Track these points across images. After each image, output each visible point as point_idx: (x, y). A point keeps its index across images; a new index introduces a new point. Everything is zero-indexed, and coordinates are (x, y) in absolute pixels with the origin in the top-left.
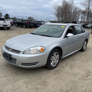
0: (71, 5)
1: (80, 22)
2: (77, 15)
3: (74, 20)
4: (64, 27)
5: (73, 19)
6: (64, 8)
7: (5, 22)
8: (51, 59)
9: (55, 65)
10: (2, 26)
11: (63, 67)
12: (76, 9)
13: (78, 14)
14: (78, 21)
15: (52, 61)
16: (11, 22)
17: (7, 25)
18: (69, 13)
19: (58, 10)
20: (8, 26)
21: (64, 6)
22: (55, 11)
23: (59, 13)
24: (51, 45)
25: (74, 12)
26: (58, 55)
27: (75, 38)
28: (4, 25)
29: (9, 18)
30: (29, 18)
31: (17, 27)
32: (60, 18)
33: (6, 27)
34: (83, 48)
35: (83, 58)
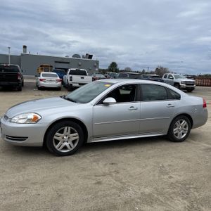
4: (109, 85)
7: (83, 78)
9: (68, 151)
15: (60, 142)
26: (77, 134)
27: (132, 107)
28: (80, 84)
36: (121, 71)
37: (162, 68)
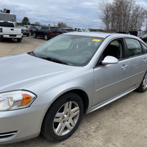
0: (128, 3)
1: (144, 32)
2: (139, 20)
3: (134, 29)
4: (99, 41)
5: (132, 26)
6: (117, 8)
7: (13, 30)
8: (56, 120)
9: (68, 131)
10: (8, 36)
11: (89, 135)
12: (137, 8)
13: (142, 17)
14: (140, 30)
15: (60, 124)
16: (22, 30)
17: (15, 35)
18: (125, 15)
19: (107, 11)
20: (17, 37)
21: (117, 4)
22: (101, 13)
23: (107, 16)
24: (56, 86)
25: (134, 14)
26: (77, 108)
27: (124, 65)
28: (10, 35)
29: (29, 24)
30: (59, 24)
31: (35, 38)
32: (110, 25)
33: (15, 38)
34: (141, 85)
35: (139, 109)
36: (33, 25)
37: (62, 23)
